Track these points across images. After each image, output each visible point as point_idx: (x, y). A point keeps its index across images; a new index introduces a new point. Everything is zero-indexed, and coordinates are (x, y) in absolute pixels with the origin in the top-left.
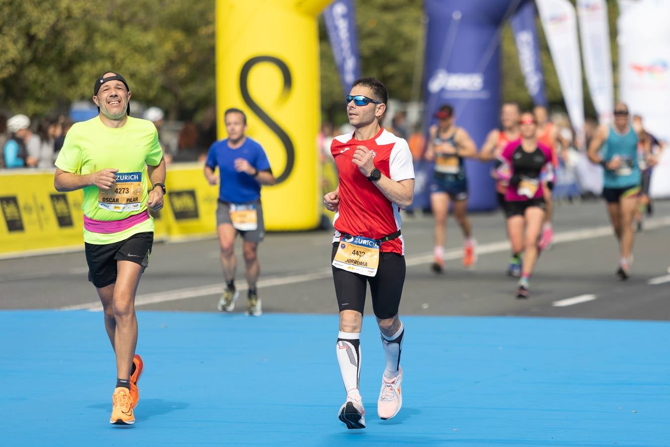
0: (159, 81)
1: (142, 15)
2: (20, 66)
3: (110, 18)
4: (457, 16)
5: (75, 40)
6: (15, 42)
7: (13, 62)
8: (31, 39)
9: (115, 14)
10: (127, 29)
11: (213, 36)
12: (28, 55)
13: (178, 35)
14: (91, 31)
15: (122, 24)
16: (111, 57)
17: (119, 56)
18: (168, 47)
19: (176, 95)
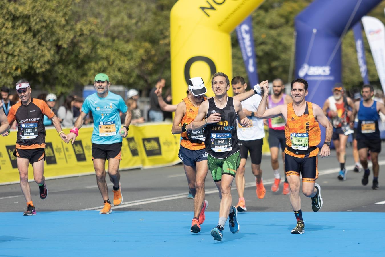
0: (136, 72)
1: (125, 33)
2: (52, 64)
3: (106, 35)
4: (315, 31)
5: (85, 49)
6: (49, 50)
7: (48, 62)
8: (59, 48)
9: (109, 32)
10: (116, 41)
11: (169, 45)
12: (57, 58)
13: (147, 45)
14: (95, 43)
15: (113, 39)
16: (107, 58)
17: (112, 57)
18: (141, 51)
19: (146, 81)
